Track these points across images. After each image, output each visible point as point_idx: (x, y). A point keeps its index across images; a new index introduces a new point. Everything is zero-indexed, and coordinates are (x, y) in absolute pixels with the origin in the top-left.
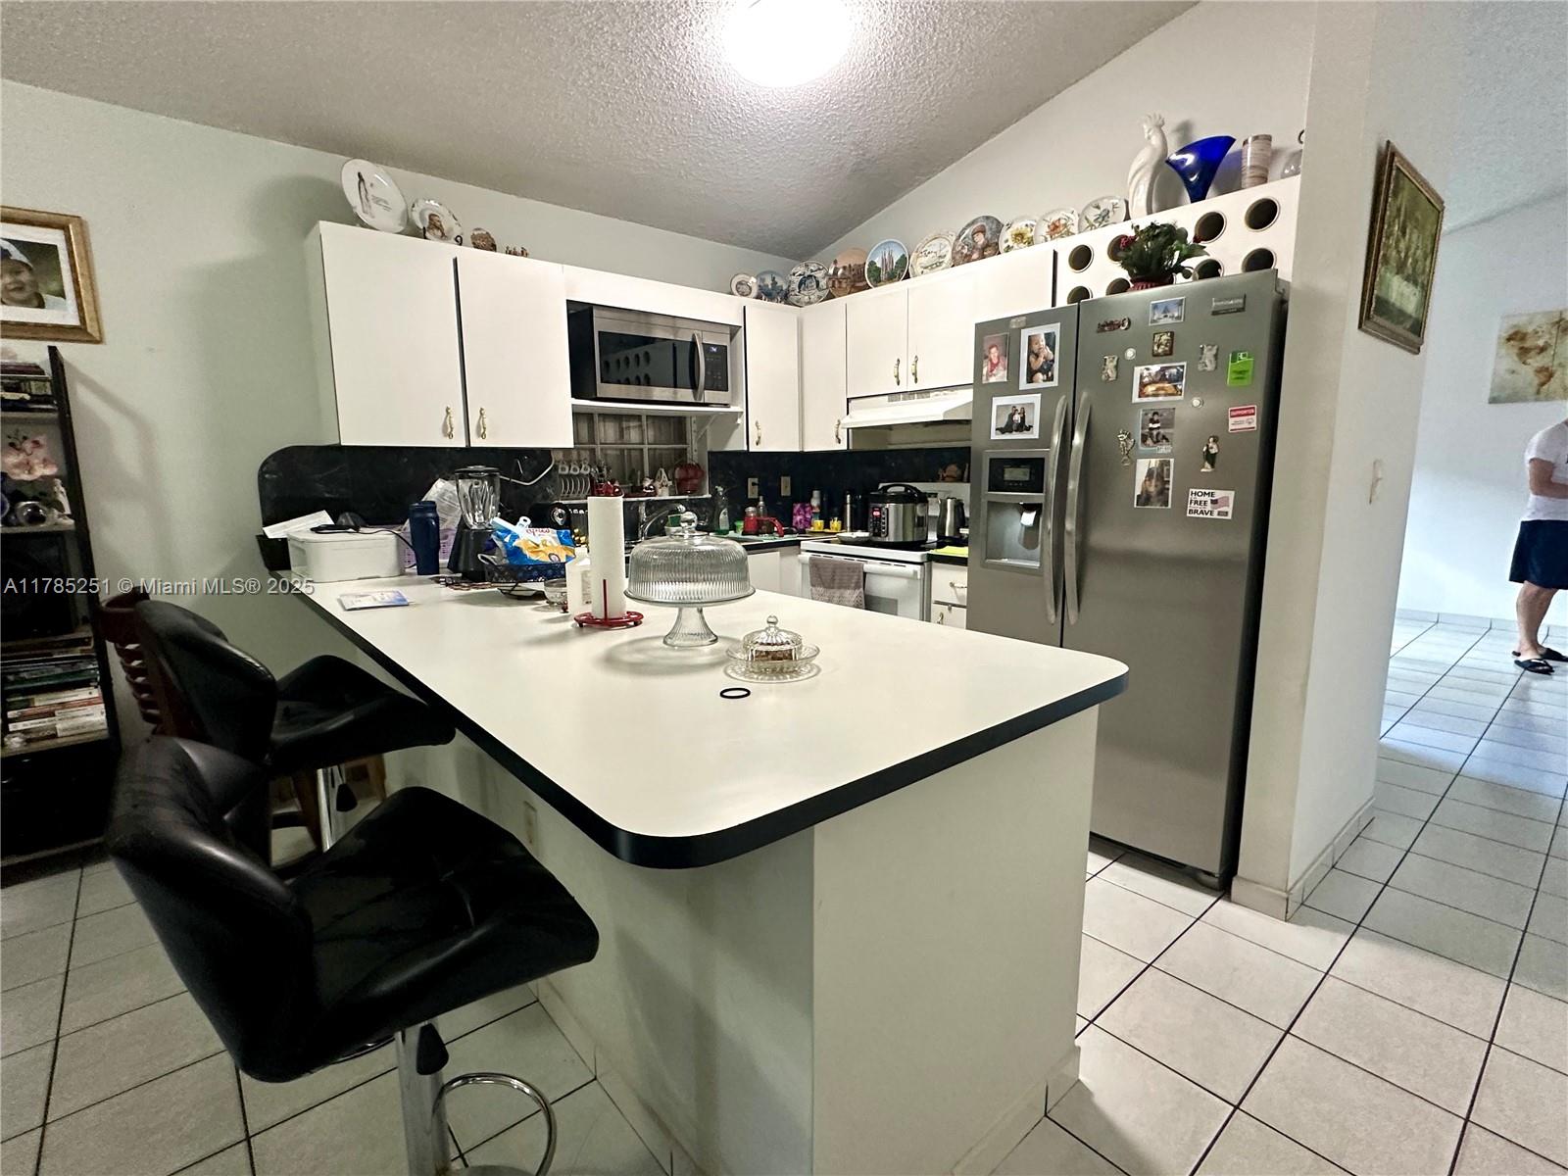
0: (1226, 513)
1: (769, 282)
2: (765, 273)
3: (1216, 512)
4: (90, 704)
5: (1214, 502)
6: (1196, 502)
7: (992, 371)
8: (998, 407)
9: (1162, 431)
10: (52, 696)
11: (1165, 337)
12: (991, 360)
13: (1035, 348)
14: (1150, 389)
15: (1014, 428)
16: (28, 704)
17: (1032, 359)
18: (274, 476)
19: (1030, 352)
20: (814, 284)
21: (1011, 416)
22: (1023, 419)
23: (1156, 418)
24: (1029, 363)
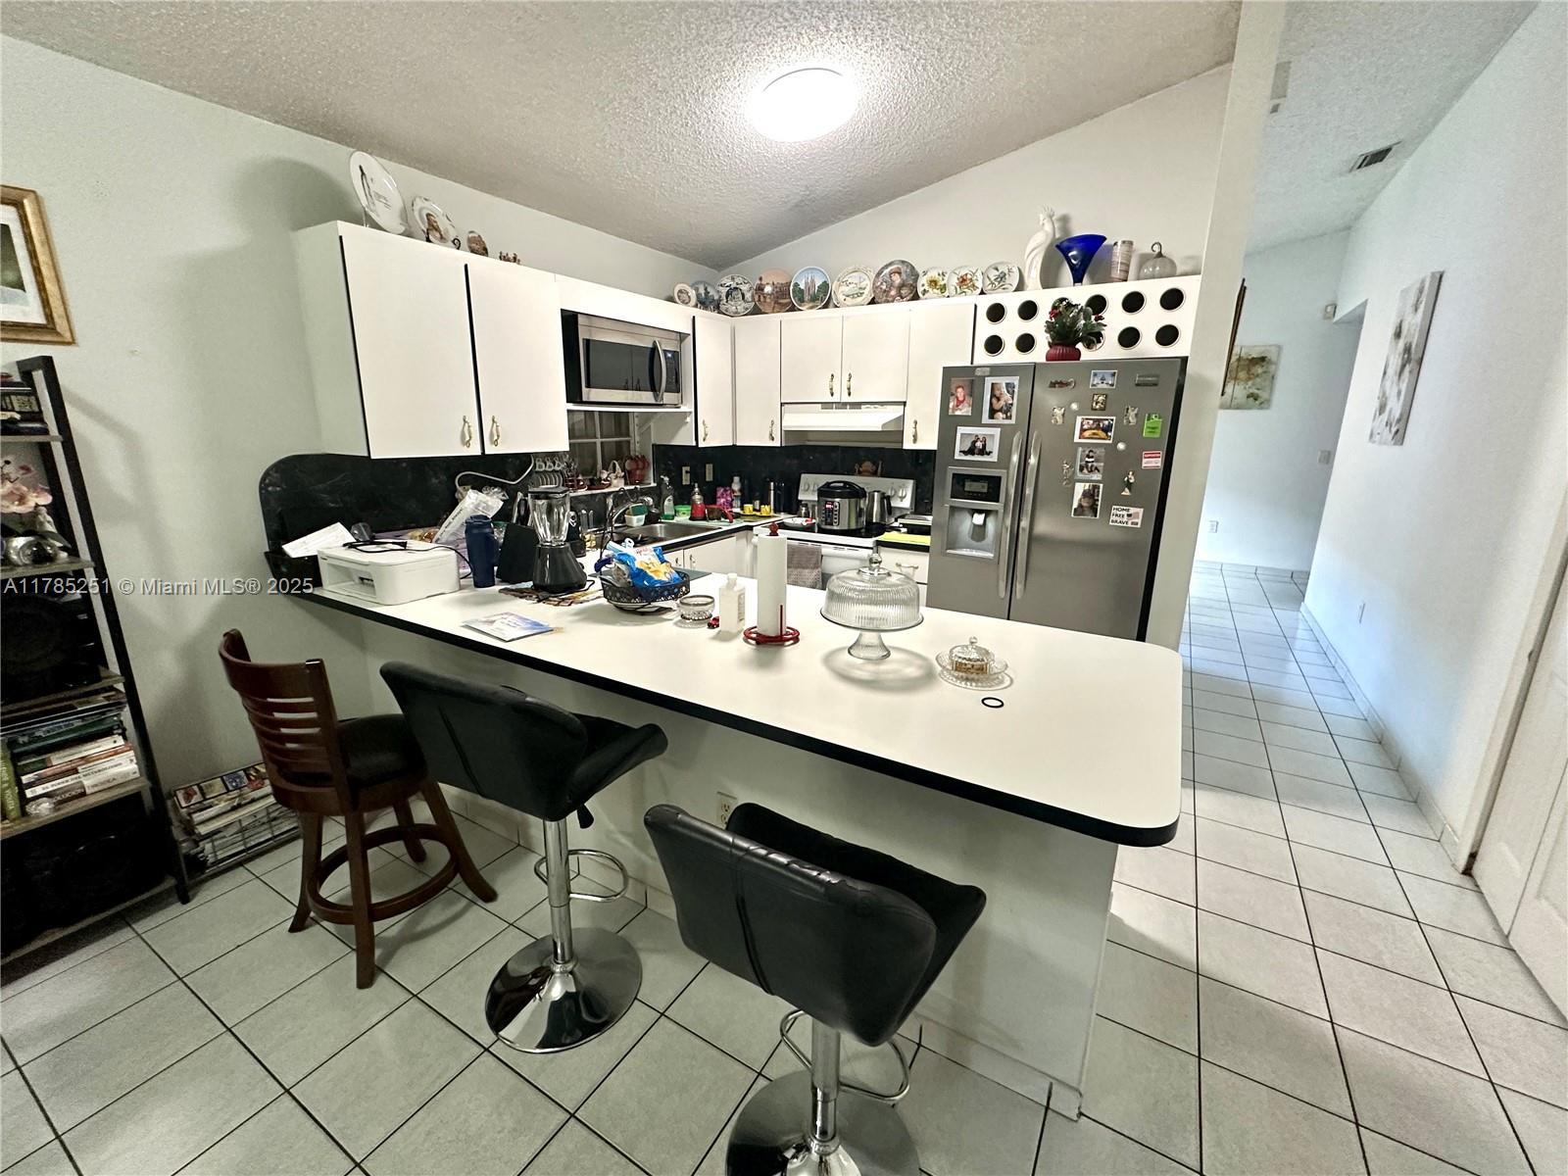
0: (1137, 524)
1: (702, 291)
2: (701, 282)
3: (1130, 522)
4: (116, 753)
5: (1129, 515)
6: (1117, 515)
7: (957, 406)
8: (962, 434)
9: (1095, 464)
10: (72, 751)
11: (1101, 398)
12: (957, 398)
13: (997, 393)
14: (1087, 434)
15: (976, 451)
16: (45, 764)
17: (994, 401)
18: (278, 489)
19: (993, 395)
20: (740, 296)
21: (974, 442)
22: (984, 446)
23: (1091, 454)
24: (991, 404)
